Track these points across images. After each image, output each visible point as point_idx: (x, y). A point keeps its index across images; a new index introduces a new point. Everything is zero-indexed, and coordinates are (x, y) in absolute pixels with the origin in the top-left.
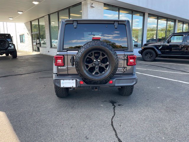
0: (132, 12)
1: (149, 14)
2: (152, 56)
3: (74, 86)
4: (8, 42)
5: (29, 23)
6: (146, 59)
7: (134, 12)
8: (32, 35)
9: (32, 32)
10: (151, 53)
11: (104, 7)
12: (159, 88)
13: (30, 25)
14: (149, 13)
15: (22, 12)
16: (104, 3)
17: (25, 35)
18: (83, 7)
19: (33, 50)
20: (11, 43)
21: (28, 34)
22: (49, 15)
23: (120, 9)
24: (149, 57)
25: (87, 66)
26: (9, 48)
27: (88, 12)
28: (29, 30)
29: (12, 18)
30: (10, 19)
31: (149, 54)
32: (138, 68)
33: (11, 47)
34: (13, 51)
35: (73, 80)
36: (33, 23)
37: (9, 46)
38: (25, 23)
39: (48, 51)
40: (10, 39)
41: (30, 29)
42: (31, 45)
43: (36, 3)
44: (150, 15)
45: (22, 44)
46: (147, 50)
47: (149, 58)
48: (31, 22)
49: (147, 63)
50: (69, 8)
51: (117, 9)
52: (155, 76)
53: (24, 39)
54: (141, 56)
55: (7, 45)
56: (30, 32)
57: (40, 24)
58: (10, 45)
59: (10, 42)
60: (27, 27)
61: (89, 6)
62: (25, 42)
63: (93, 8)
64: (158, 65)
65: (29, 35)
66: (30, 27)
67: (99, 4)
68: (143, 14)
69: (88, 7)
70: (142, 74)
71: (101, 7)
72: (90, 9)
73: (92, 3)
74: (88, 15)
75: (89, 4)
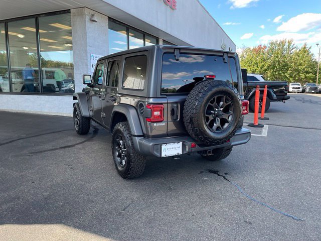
0: (144, 36)
3: (180, 152)
14: (163, 40)
16: (109, 17)
18: (75, 19)
25: (207, 119)
27: (87, 28)
35: (179, 142)
63: (94, 22)
67: (102, 18)
68: (157, 40)
69: (87, 20)
71: (105, 23)
72: (89, 24)
73: (93, 15)
74: (86, 34)
75: (88, 15)
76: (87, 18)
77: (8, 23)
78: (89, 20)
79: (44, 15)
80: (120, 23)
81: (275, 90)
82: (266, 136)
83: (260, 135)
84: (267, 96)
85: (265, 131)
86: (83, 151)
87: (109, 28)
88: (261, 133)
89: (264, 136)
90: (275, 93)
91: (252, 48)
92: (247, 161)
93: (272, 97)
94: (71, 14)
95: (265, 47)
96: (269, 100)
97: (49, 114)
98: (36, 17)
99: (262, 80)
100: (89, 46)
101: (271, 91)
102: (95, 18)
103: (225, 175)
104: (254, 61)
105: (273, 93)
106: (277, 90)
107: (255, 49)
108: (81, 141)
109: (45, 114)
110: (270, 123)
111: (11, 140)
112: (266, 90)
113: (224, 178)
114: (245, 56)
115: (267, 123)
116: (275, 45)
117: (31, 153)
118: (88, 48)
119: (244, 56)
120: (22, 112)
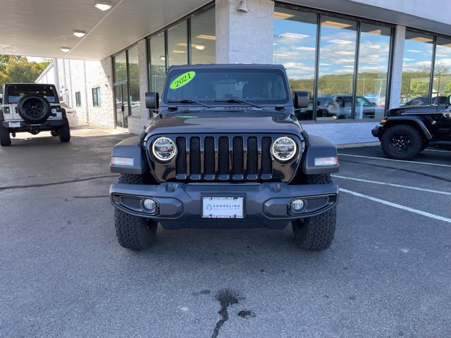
0: (359, 24)
1: (409, 29)
2: (410, 144)
4: (48, 103)
5: (110, 60)
6: (392, 153)
7: (362, 24)
8: (114, 89)
9: (114, 81)
10: (406, 136)
11: (276, 13)
12: (406, 251)
13: (110, 65)
14: (407, 27)
15: (83, 32)
16: (275, 1)
17: (101, 89)
18: (219, 13)
19: (117, 123)
20: (54, 107)
21: (106, 85)
22: (147, 39)
23: (323, 17)
24: (403, 146)
26: (51, 118)
27: (231, 24)
28: (109, 77)
29: (69, 48)
30: (63, 50)
31: (402, 137)
32: (361, 178)
33: (55, 115)
34: (60, 124)
36: (117, 61)
37: (50, 114)
38: (101, 61)
39: (143, 126)
40: (53, 96)
41: (110, 74)
42: (113, 112)
43: (103, 7)
44: (413, 32)
45: (96, 109)
46: (397, 127)
47: (400, 149)
48: (113, 58)
49: (392, 165)
50: (188, 17)
51: (314, 16)
52: (405, 208)
53: (100, 99)
54: (379, 143)
55: (45, 111)
56: (111, 83)
57: (130, 62)
58: (54, 111)
59: (51, 104)
60: (105, 69)
61: (232, 8)
62: (102, 105)
63: (244, 13)
64: (426, 172)
65: (110, 88)
66: (110, 70)
67: (260, 4)
68: (391, 29)
69: (230, 11)
70: (366, 200)
71: (268, 12)
72: (233, 17)
73: (242, 2)
74: (229, 33)
75: (233, 3)
94: (217, 6)
98: (188, 19)
100: (233, 51)
102: (244, 7)
103: (233, 316)
113: (220, 322)
117: (74, 197)
118: (231, 53)
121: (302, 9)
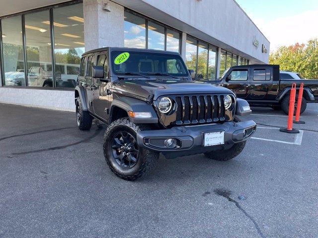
0: (165, 29)
1: (188, 35)
16: (125, 7)
18: (87, 9)
63: (107, 12)
67: (116, 7)
68: (180, 35)
69: (99, 9)
71: (120, 14)
72: (101, 14)
73: (106, 4)
74: (98, 24)
75: (100, 4)
76: (100, 7)
77: (25, 16)
78: (102, 10)
79: (57, 6)
80: (138, 14)
81: (313, 90)
82: (300, 144)
83: (292, 143)
84: (303, 96)
85: (299, 139)
86: (71, 155)
87: (125, 20)
88: (293, 140)
89: (297, 144)
90: (313, 93)
91: (288, 46)
92: (272, 179)
93: (309, 98)
94: (84, 3)
95: (303, 45)
96: (305, 100)
97: (60, 110)
98: (50, 8)
99: (297, 78)
100: (101, 37)
101: (308, 90)
102: (108, 8)
103: (238, 201)
104: (291, 60)
105: (310, 94)
106: (315, 89)
107: (291, 48)
108: (76, 142)
109: (57, 109)
110: (305, 128)
111: (4, 137)
112: (302, 89)
113: (237, 205)
114: (280, 55)
115: (302, 127)
116: (314, 42)
117: (13, 154)
118: (100, 39)
119: (278, 55)
120: (36, 106)
121: (138, 15)
